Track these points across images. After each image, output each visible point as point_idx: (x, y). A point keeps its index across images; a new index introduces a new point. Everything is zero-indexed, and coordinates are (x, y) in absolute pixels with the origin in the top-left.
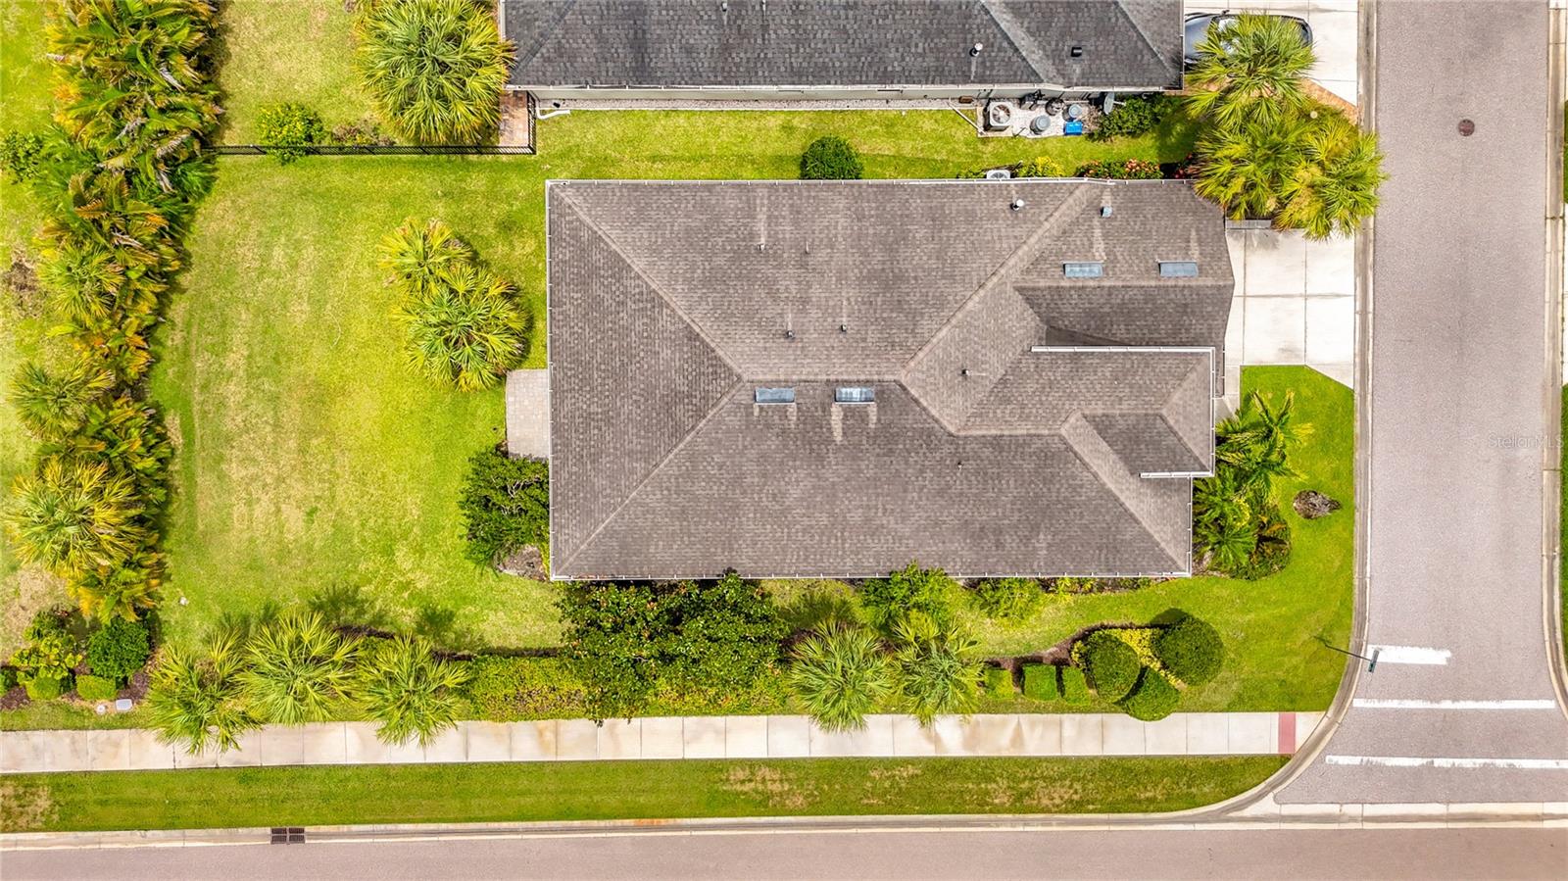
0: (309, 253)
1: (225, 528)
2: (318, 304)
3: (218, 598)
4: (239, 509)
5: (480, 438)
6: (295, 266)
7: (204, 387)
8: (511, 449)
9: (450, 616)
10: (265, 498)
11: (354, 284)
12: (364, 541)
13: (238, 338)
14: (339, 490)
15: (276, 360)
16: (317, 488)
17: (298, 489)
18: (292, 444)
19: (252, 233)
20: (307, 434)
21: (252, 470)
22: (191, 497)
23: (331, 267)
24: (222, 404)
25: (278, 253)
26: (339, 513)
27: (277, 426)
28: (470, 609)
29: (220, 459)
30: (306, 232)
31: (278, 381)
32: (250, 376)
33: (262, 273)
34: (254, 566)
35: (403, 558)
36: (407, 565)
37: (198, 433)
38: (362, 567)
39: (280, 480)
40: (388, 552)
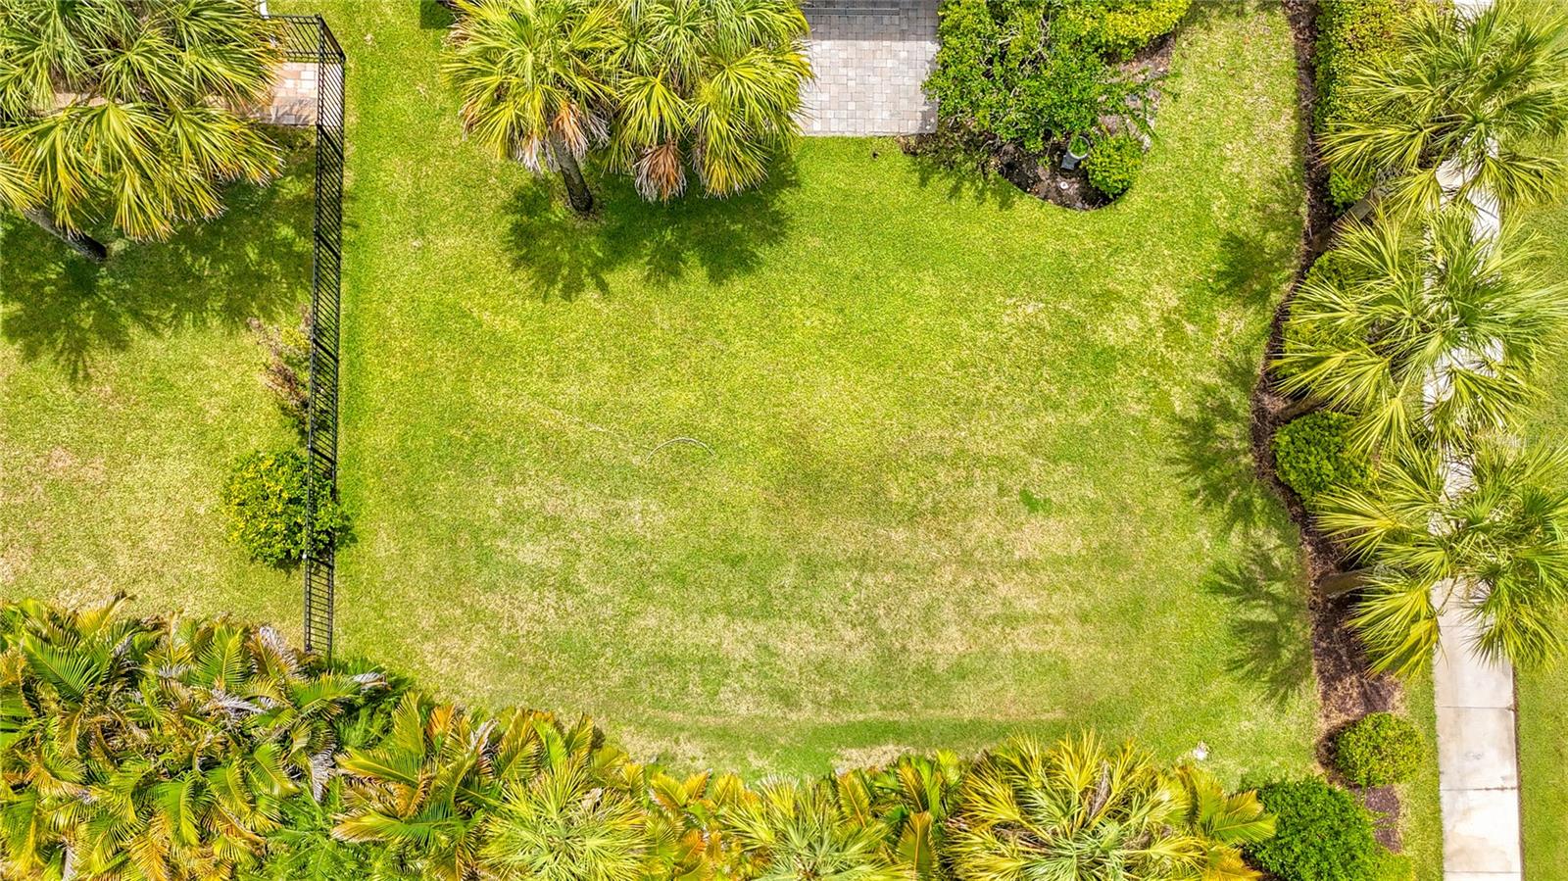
0: (529, 495)
1: (1058, 667)
2: (628, 480)
3: (1196, 682)
4: (1024, 640)
5: (895, 180)
6: (553, 524)
7: (787, 699)
8: (912, 127)
9: (1234, 243)
10: (1002, 590)
11: (593, 411)
12: (1087, 405)
13: (691, 636)
14: (987, 448)
15: (736, 562)
16: (983, 490)
17: (985, 527)
18: (900, 535)
19: (492, 602)
20: (876, 505)
21: (948, 612)
22: (1002, 731)
23: (556, 451)
24: (822, 667)
25: (530, 554)
26: (1033, 448)
27: (863, 563)
28: (1219, 208)
29: (925, 672)
30: (491, 500)
31: (778, 559)
32: (766, 612)
33: (566, 586)
34: (1133, 613)
35: (1116, 331)
36: (1133, 322)
37: (875, 714)
38: (1137, 410)
39: (966, 561)
40: (1106, 359)
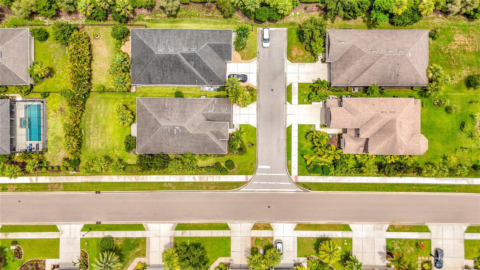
0: (103, 106)
1: (90, 146)
2: (104, 114)
3: (89, 157)
4: (92, 144)
5: (127, 134)
6: (101, 108)
7: (87, 126)
8: (132, 135)
9: (123, 160)
10: (96, 142)
11: (109, 111)
12: (110, 148)
13: (92, 119)
14: (107, 141)
15: (98, 122)
16: (103, 141)
17: (101, 141)
18: (100, 134)
19: (95, 103)
20: (102, 133)
21: (94, 138)
22: (85, 142)
23: (106, 108)
24: (90, 128)
25: (98, 106)
26: (107, 144)
27: (98, 131)
28: (125, 159)
29: (90, 136)
30: (103, 103)
31: (98, 125)
32: (94, 124)
33: (96, 109)
34: (94, 152)
35: (116, 151)
36: (116, 152)
37: (86, 132)
38: (110, 152)
39: (98, 139)
40: (114, 150)
